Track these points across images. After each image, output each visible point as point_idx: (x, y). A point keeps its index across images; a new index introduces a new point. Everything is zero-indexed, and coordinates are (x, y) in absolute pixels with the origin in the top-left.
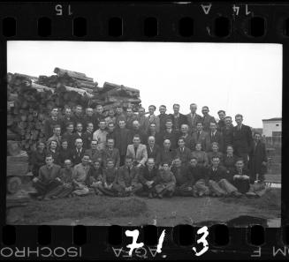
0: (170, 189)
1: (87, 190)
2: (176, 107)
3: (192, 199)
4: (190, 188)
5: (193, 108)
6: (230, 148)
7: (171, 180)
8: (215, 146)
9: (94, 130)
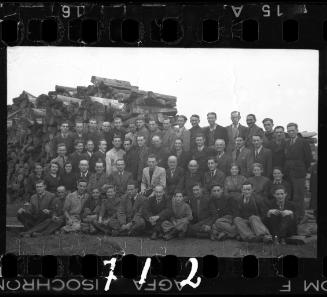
0: (179, 228)
1: (77, 225)
2: (212, 117)
3: (207, 242)
4: (207, 228)
5: (235, 117)
6: (277, 171)
7: (185, 216)
8: (257, 169)
9: (108, 149)
